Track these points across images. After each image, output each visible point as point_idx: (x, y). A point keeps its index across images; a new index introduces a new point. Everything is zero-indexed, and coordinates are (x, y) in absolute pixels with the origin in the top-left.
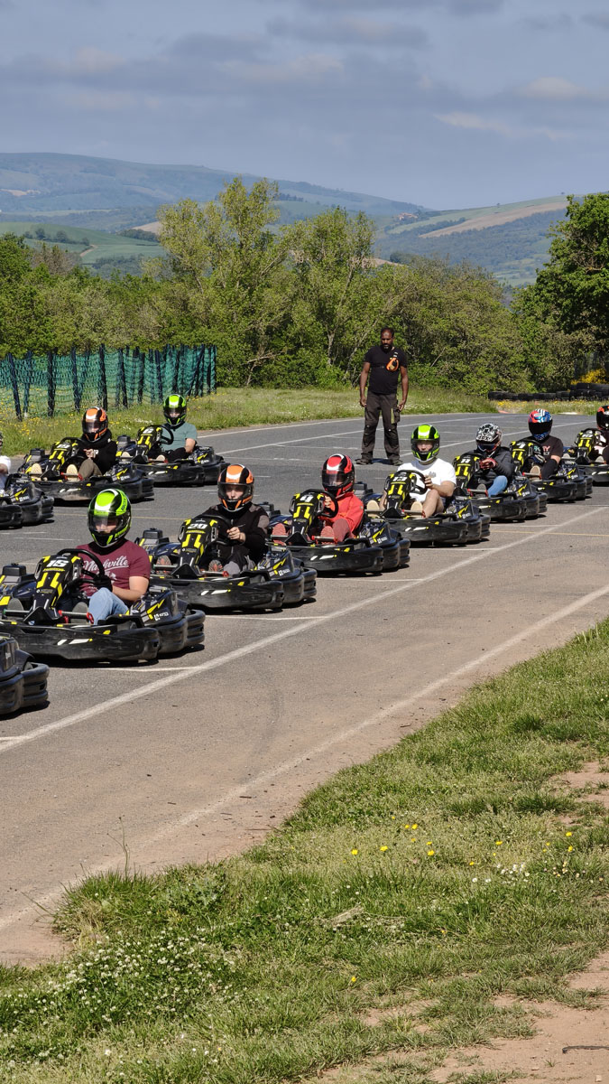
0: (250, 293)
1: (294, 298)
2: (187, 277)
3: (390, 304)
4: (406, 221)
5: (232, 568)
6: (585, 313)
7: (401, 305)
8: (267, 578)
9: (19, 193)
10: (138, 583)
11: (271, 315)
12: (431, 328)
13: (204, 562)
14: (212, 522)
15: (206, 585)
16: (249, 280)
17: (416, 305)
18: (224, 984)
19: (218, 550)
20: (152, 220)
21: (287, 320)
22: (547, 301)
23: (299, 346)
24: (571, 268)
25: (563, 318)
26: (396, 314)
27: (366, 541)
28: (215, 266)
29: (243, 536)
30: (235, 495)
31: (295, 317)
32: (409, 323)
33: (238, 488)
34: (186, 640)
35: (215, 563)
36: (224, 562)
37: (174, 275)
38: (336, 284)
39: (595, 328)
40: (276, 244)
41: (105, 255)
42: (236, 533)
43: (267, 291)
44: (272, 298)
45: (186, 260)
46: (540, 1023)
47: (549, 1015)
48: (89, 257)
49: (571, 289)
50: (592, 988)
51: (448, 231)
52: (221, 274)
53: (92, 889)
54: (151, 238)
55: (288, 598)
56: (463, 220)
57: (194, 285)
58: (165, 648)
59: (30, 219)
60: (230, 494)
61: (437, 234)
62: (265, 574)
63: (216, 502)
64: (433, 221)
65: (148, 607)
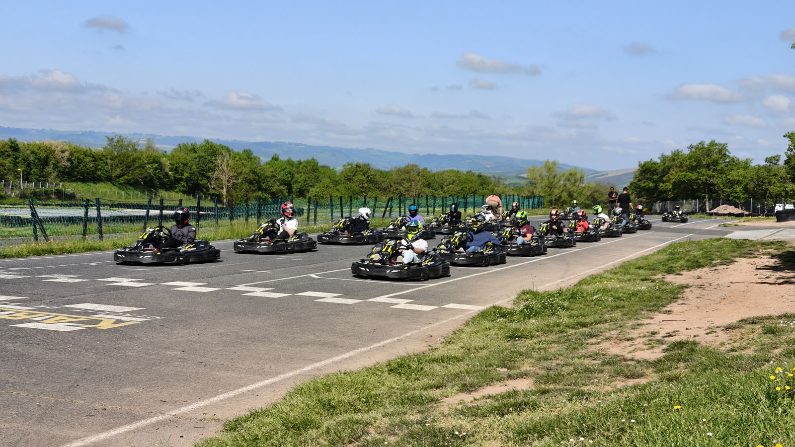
0: (551, 190)
1: (563, 191)
2: (534, 185)
3: (589, 193)
4: (592, 174)
5: (554, 236)
6: (643, 193)
7: (591, 193)
8: (563, 239)
9: (489, 166)
10: (529, 236)
11: (556, 195)
12: (599, 200)
13: (546, 234)
14: (548, 224)
15: (546, 240)
16: (551, 186)
17: (595, 193)
18: (563, 310)
19: (550, 231)
20: (523, 173)
21: (560, 197)
22: (633, 189)
23: (563, 204)
24: (639, 181)
25: (637, 194)
26: (590, 196)
27: (589, 233)
28: (541, 182)
29: (556, 228)
30: (554, 217)
31: (563, 196)
32: (593, 198)
33: (555, 215)
34: (542, 251)
35: (549, 235)
36: (552, 235)
37: (530, 185)
38: (574, 187)
39: (646, 197)
40: (558, 177)
41: (510, 182)
42: (554, 227)
43: (555, 189)
44: (556, 191)
45: (533, 181)
46: (655, 316)
47: (657, 315)
48: (507, 182)
49: (640, 186)
50: (669, 310)
51: (603, 177)
52: (543, 185)
53: (524, 293)
54: (523, 178)
55: (569, 245)
56: (607, 174)
57: (535, 187)
58: (537, 252)
59: (491, 173)
60: (553, 217)
61: (601, 177)
62: (563, 238)
63: (549, 219)
64: (600, 174)
65: (532, 242)
